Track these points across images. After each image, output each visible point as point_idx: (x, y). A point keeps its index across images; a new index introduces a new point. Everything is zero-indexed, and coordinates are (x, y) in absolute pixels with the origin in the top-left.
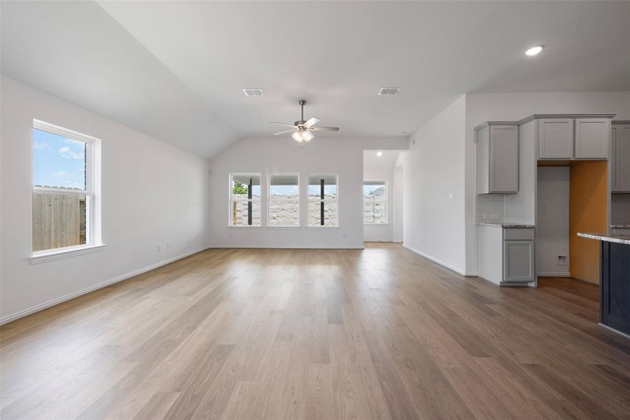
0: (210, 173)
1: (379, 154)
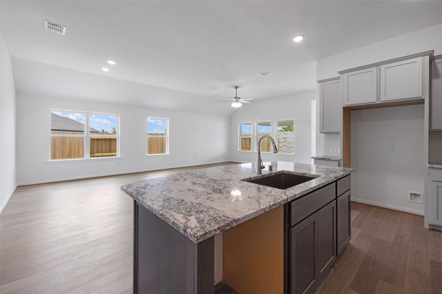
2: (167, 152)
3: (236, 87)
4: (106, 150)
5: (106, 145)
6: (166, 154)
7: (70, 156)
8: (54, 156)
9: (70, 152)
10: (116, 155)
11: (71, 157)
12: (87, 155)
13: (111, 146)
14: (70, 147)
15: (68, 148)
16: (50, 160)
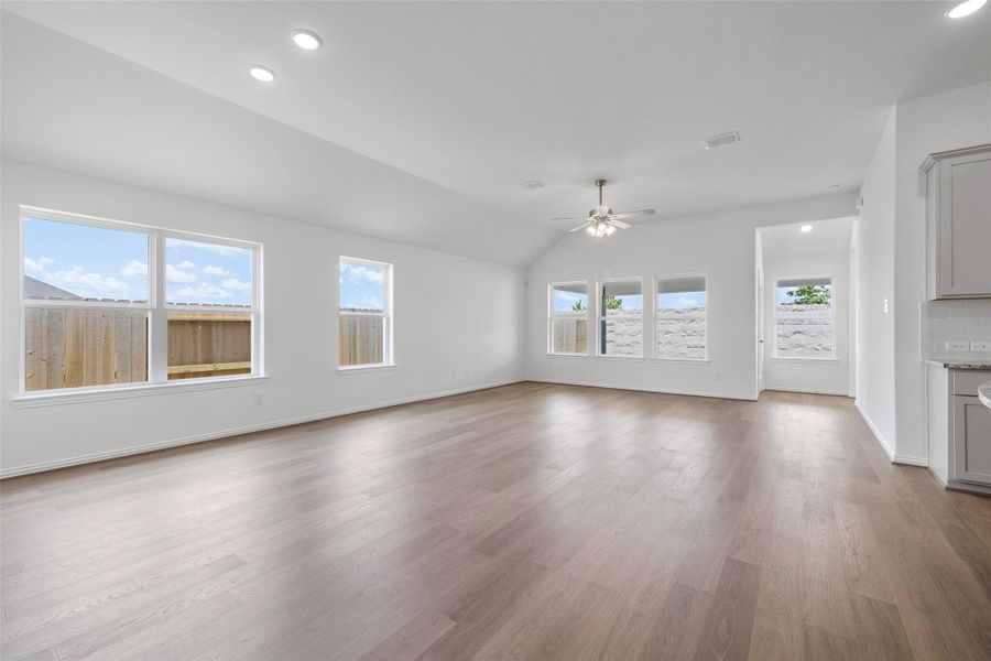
0: (526, 284)
1: (806, 228)
2: (389, 359)
3: (602, 183)
4: (196, 354)
5: (195, 342)
6: (384, 364)
7: (75, 379)
8: (33, 382)
9: (77, 363)
10: (248, 370)
11: (78, 384)
12: (158, 375)
13: (210, 343)
14: (78, 346)
15: (69, 350)
16: (23, 394)
